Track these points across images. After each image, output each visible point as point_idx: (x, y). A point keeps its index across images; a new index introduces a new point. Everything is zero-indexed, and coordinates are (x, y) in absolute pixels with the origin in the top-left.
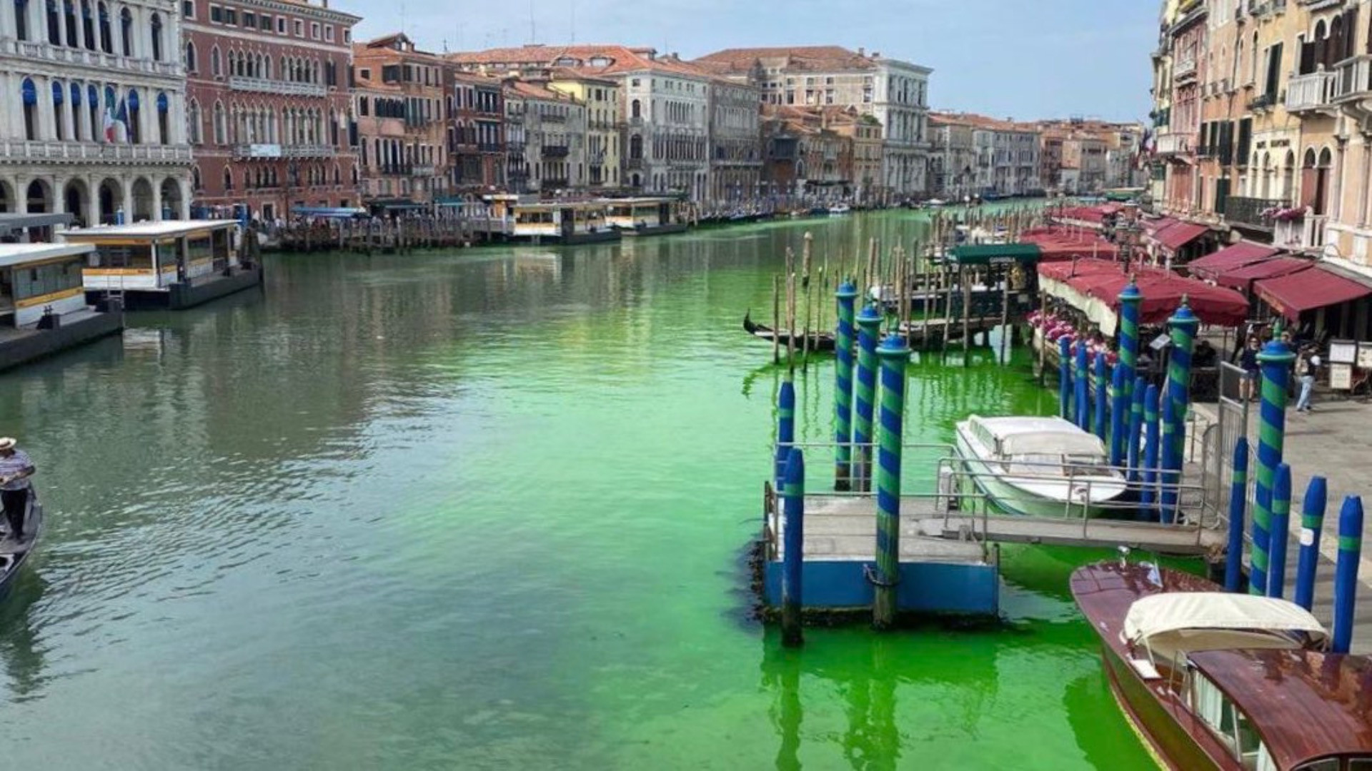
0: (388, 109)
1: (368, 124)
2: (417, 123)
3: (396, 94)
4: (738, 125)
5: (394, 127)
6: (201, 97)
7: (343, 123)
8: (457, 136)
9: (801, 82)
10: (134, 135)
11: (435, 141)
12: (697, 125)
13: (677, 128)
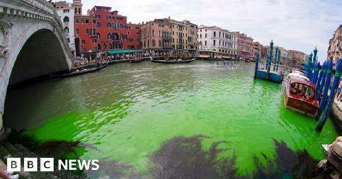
0: (256, 49)
1: (254, 50)
2: (258, 51)
3: (256, 47)
4: (291, 58)
5: (256, 50)
6: (239, 45)
7: (251, 49)
8: (262, 53)
9: (297, 55)
10: (232, 47)
11: (260, 53)
12: (286, 56)
13: (284, 56)
